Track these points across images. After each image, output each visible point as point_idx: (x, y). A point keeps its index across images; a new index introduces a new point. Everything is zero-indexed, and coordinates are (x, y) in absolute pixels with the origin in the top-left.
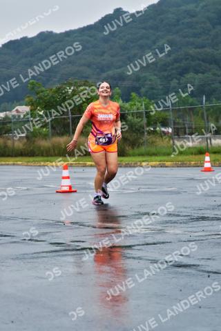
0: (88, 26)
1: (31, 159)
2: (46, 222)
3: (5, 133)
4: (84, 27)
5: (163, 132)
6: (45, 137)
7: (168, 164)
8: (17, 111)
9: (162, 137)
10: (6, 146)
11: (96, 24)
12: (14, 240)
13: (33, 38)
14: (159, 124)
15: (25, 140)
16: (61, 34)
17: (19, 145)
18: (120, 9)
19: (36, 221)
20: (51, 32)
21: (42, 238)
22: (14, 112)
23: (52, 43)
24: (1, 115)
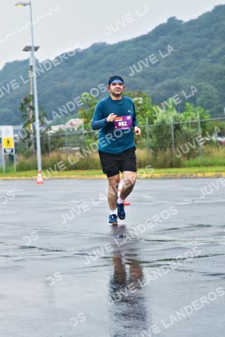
0: (142, 36)
1: (85, 172)
2: (97, 236)
3: (59, 147)
4: (138, 38)
5: (220, 142)
8: (71, 124)
9: (218, 147)
10: (59, 160)
11: (149, 33)
12: (66, 254)
14: (215, 134)
16: (115, 45)
17: (72, 158)
18: (174, 17)
19: (88, 235)
20: (104, 44)
22: (68, 125)
23: (106, 55)
24: (55, 129)
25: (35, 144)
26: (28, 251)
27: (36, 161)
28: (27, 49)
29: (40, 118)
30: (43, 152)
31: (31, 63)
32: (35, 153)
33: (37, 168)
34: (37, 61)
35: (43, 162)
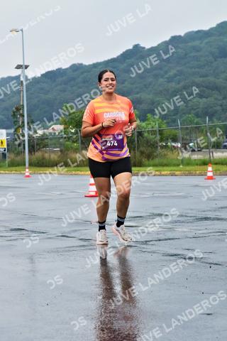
0: (112, 59)
3: (43, 147)
4: (109, 60)
5: (174, 146)
6: (76, 151)
7: (177, 173)
8: (53, 129)
9: (172, 151)
10: (44, 158)
11: (118, 57)
12: (49, 236)
13: (67, 69)
14: (170, 140)
15: (60, 153)
16: (90, 65)
17: (54, 157)
18: (138, 45)
20: (82, 64)
21: (73, 235)
22: (50, 130)
23: (82, 73)
24: (40, 132)
25: (24, 145)
26: (19, 233)
27: (24, 158)
28: (19, 67)
29: (28, 123)
30: (30, 152)
31: (22, 79)
32: (24, 152)
33: (25, 165)
34: (26, 77)
35: (30, 160)
